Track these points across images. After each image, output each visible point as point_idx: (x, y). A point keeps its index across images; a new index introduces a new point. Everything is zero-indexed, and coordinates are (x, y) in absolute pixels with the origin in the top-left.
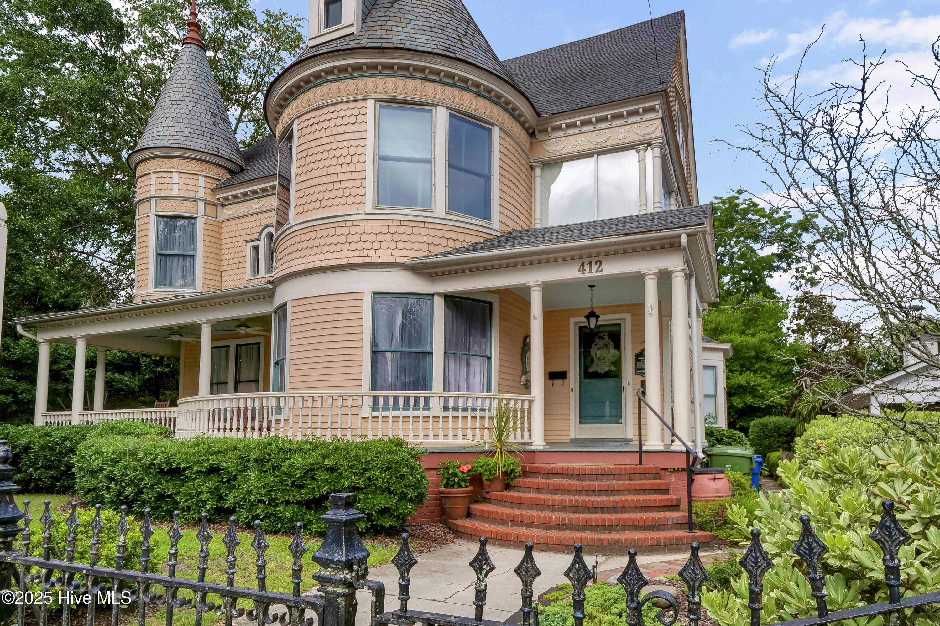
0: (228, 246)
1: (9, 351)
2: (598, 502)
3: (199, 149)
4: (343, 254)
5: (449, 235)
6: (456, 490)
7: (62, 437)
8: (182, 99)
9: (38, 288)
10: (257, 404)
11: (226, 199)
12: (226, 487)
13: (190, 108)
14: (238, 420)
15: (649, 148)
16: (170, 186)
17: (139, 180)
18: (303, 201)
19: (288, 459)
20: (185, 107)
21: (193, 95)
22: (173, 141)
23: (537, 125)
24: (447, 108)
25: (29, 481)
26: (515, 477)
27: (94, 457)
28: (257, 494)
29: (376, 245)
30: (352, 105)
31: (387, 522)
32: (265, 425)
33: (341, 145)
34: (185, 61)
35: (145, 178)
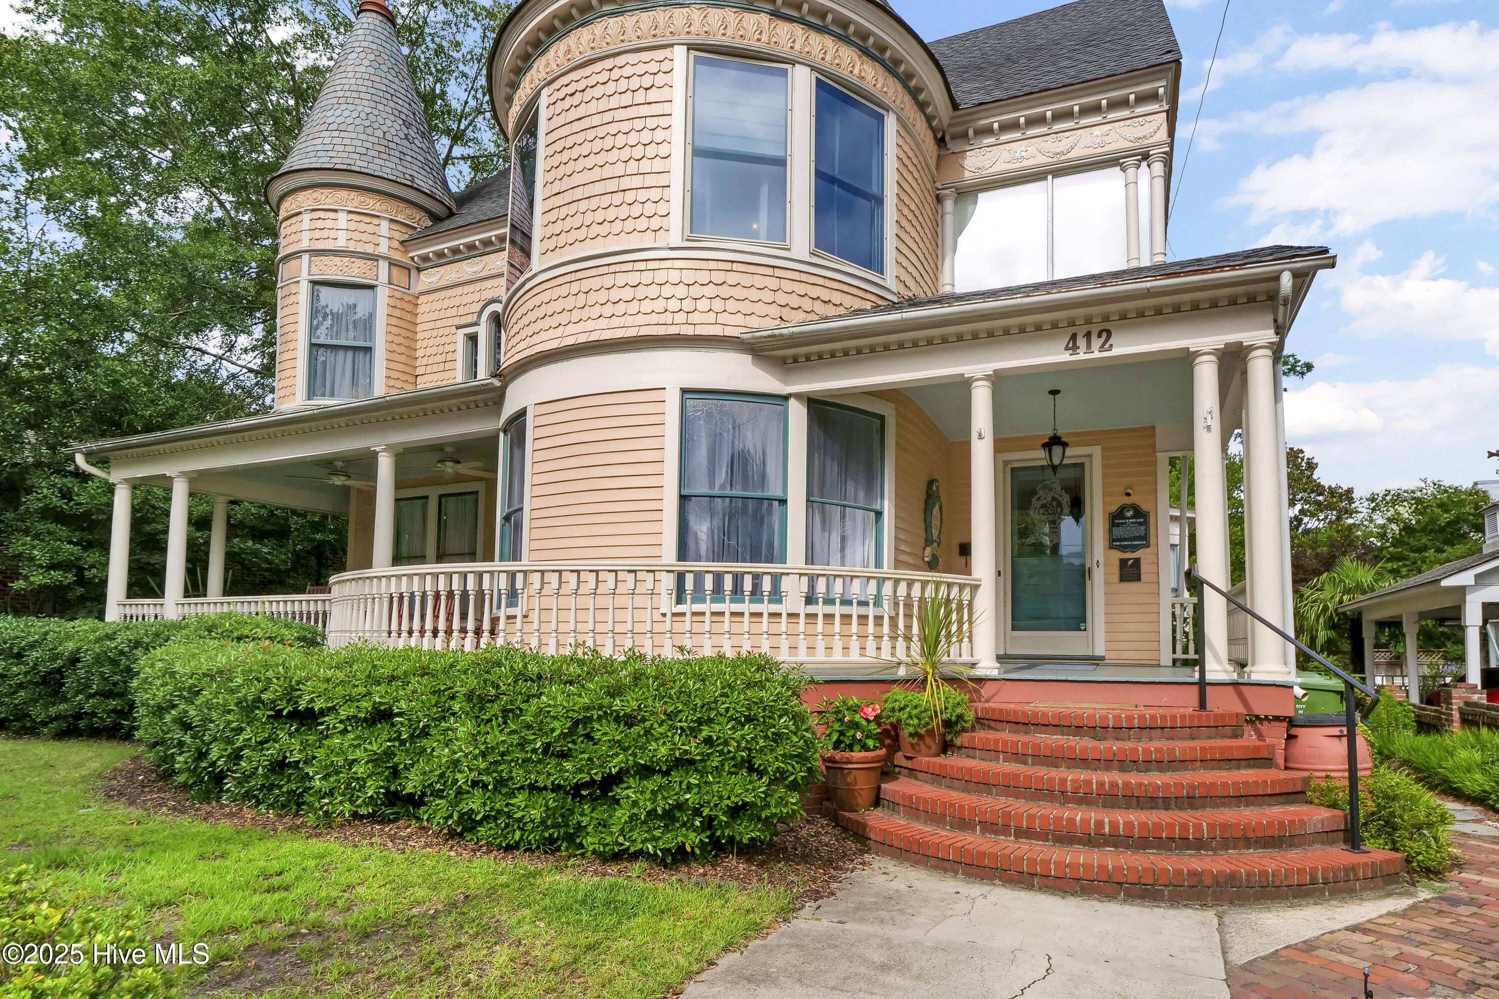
0: (427, 334)
1: (71, 500)
2: (1157, 788)
3: (381, 174)
4: (629, 321)
5: (816, 292)
6: (857, 754)
7: (130, 641)
8: (355, 95)
9: (114, 397)
10: (471, 585)
11: (425, 258)
12: (407, 751)
13: (368, 110)
14: (436, 617)
15: (1144, 164)
16: (333, 234)
17: (284, 225)
18: (557, 228)
19: (534, 696)
20: (360, 108)
21: (373, 91)
22: (339, 161)
23: (950, 126)
24: (813, 68)
25: (79, 716)
26: (964, 730)
27: (158, 682)
28: (470, 770)
29: (688, 305)
30: (646, 56)
31: (746, 831)
32: (486, 625)
33: (625, 126)
34: (362, 38)
35: (293, 220)
